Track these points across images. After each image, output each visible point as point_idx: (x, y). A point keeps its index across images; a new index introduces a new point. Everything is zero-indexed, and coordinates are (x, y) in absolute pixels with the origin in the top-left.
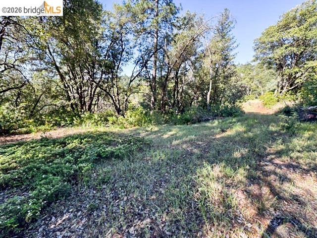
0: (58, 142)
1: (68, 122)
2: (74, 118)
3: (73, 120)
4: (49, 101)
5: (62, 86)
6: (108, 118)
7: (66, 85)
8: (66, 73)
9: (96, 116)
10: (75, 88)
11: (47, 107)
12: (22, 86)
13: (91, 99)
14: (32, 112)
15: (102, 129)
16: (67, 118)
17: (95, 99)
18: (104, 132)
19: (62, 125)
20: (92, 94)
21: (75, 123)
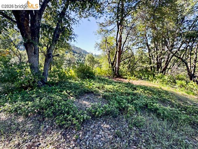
0: (133, 87)
1: (146, 78)
2: (150, 76)
3: (149, 77)
4: (141, 64)
5: (148, 56)
6: (177, 81)
7: (151, 55)
8: (152, 48)
9: (166, 77)
10: (156, 56)
11: (139, 67)
12: (131, 57)
13: (167, 64)
14: (132, 69)
15: (166, 88)
16: (146, 75)
17: (170, 64)
18: (165, 91)
19: (143, 78)
20: (169, 60)
21: (149, 79)
